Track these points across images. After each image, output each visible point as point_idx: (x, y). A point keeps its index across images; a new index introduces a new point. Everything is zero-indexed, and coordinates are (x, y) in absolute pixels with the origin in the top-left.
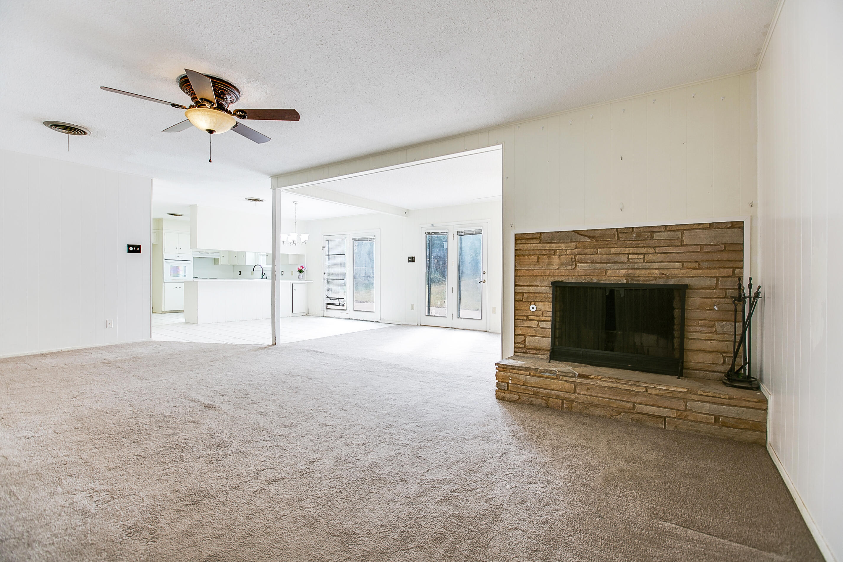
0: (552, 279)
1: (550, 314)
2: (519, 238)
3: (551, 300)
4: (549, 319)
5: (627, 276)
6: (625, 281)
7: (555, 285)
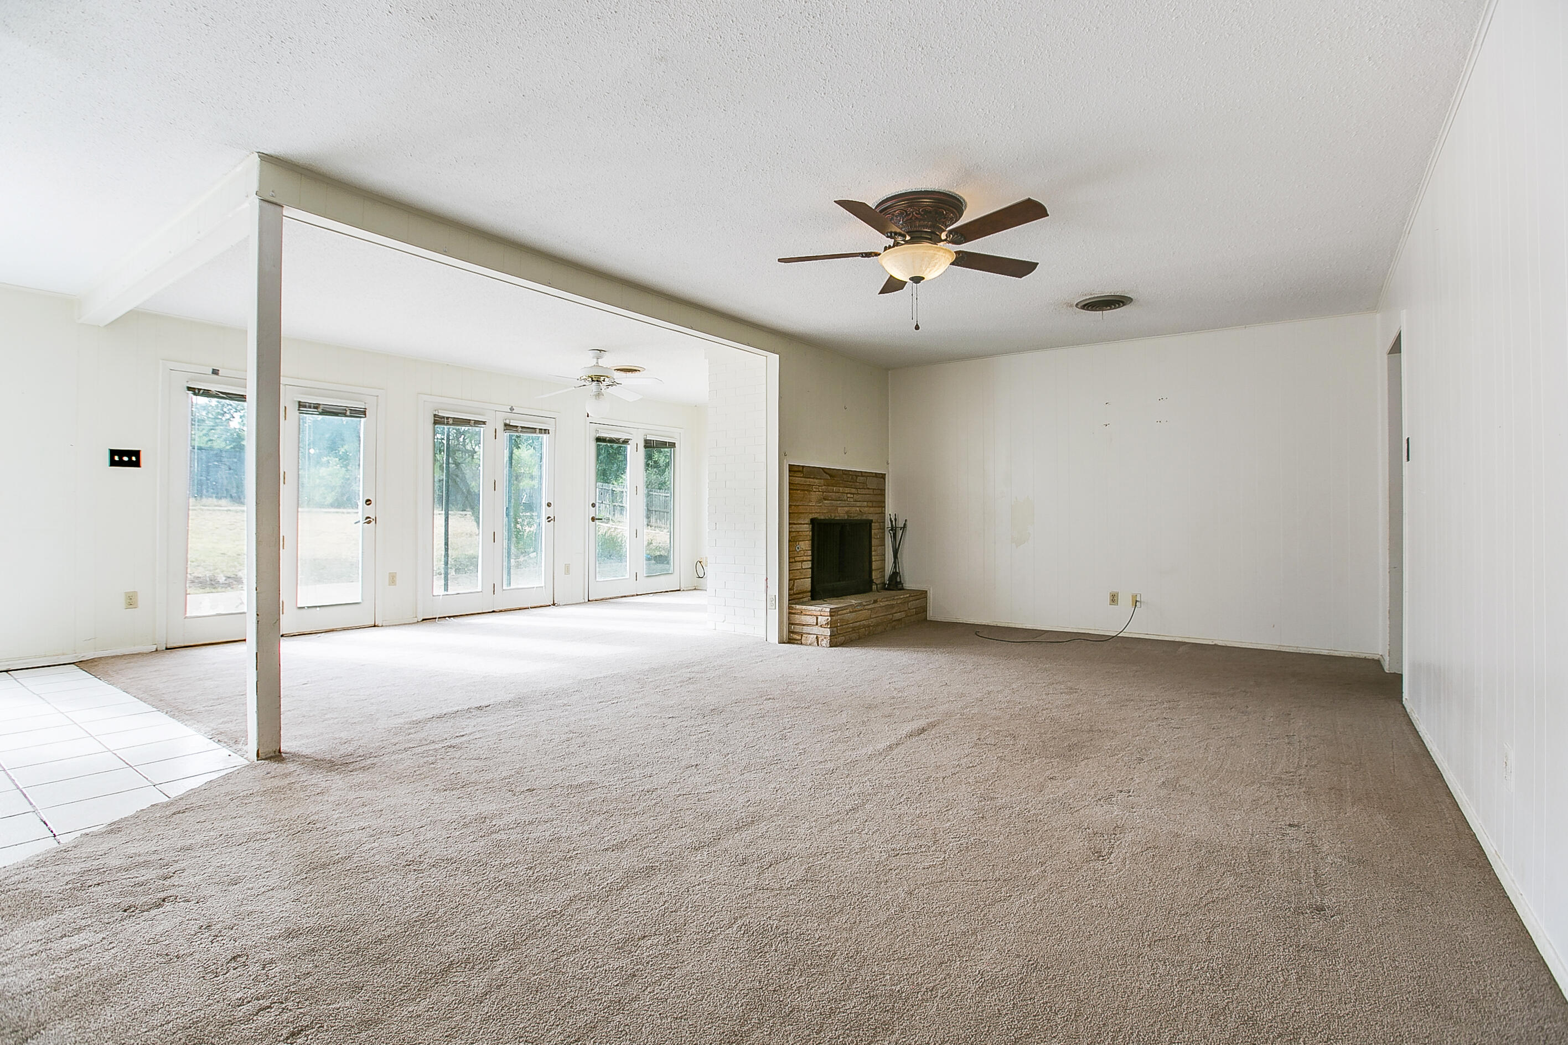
0: (811, 516)
1: (810, 553)
2: (792, 469)
3: (809, 538)
4: (810, 558)
5: (847, 512)
6: (846, 517)
7: (813, 521)
